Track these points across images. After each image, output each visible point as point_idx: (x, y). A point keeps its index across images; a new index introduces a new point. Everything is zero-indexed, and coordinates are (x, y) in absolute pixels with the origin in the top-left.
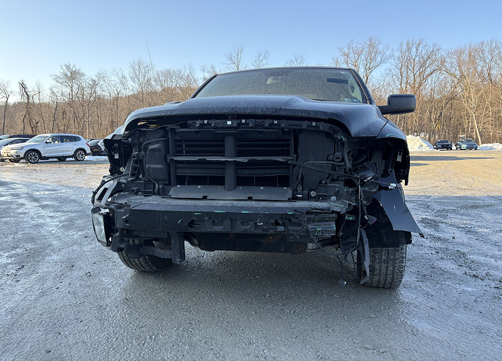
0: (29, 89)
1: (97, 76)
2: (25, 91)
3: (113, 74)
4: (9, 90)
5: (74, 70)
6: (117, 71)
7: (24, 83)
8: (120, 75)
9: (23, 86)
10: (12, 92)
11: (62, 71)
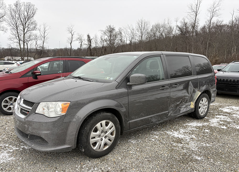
2: (89, 39)
3: (128, 28)
7: (89, 35)
8: (131, 28)
10: (84, 40)
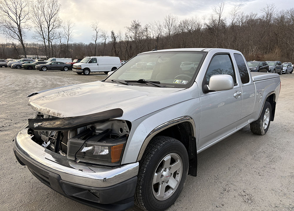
0: (116, 35)
1: (146, 26)
2: (114, 37)
3: (155, 24)
4: (106, 36)
5: (137, 23)
6: (157, 22)
7: (113, 32)
8: (158, 25)
10: (108, 37)
11: (132, 24)
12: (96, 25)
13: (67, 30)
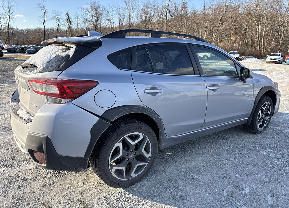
2: (69, 18)
7: (68, 13)
9: (68, 15)
10: (62, 19)
12: (43, 4)
13: (8, 9)
